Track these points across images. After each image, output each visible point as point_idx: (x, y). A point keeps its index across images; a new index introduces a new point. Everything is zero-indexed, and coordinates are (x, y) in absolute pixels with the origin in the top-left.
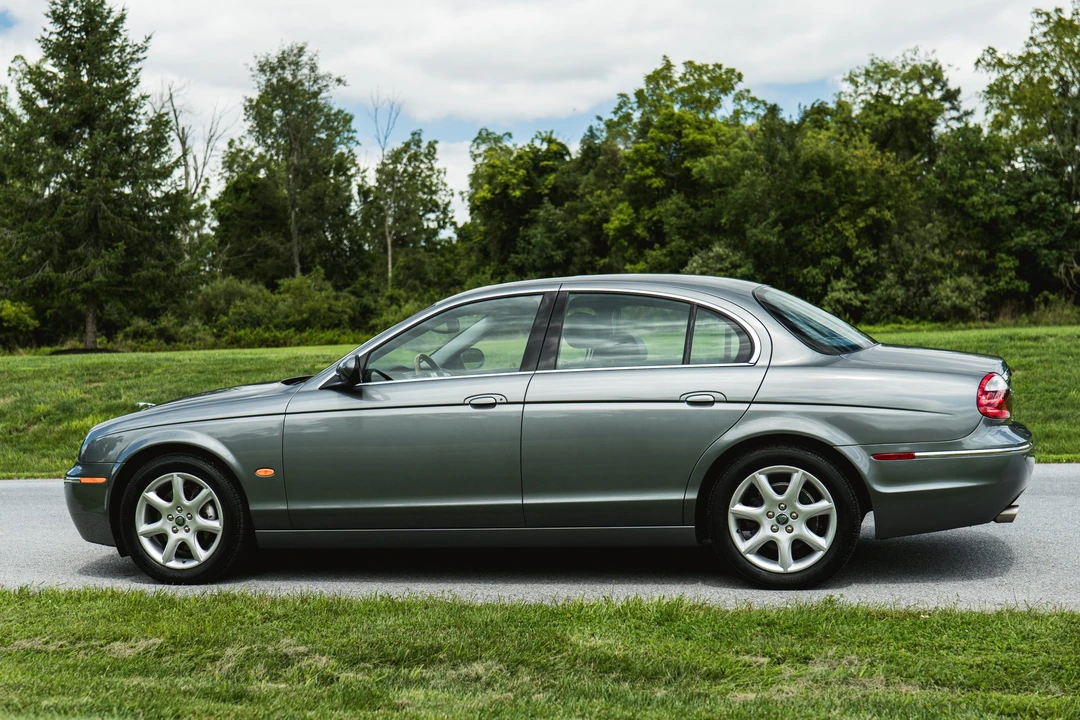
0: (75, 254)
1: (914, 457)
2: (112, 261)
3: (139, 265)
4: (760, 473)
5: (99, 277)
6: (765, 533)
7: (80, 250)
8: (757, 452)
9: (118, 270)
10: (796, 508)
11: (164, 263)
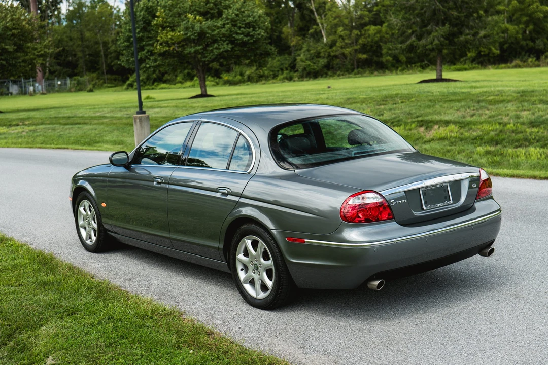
0: (427, 30)
1: (305, 242)
2: (442, 33)
3: (461, 33)
4: (247, 239)
5: (436, 42)
6: (251, 272)
7: (429, 28)
8: (244, 226)
9: (446, 38)
10: (260, 261)
11: (472, 32)
